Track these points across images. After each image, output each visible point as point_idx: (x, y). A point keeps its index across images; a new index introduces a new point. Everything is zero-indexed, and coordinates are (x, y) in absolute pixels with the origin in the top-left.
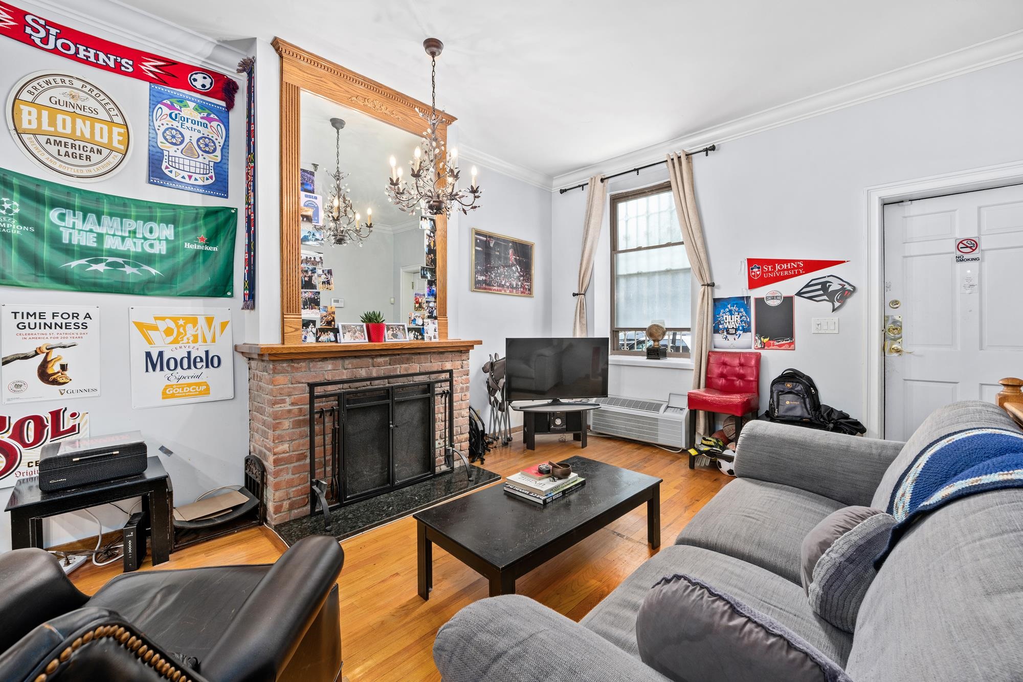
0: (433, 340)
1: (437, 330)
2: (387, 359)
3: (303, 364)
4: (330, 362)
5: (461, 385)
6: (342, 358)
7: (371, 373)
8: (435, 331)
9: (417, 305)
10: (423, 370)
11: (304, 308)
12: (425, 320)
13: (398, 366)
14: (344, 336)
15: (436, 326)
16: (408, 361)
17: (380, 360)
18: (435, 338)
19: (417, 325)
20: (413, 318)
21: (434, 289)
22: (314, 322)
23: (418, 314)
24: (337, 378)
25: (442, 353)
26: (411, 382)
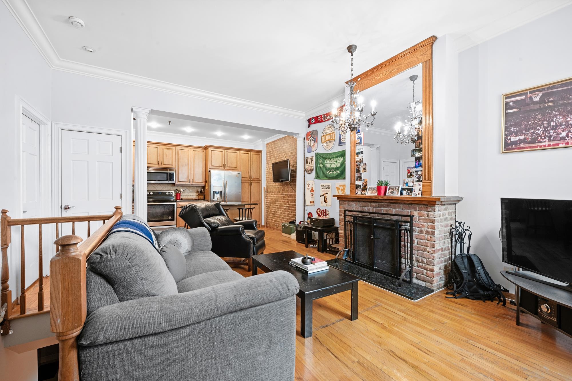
0: (418, 196)
1: (421, 190)
2: (377, 204)
3: (347, 202)
4: (355, 202)
5: (427, 229)
6: (359, 201)
7: (370, 210)
8: (420, 190)
9: (409, 174)
10: (397, 213)
11: (357, 181)
12: (414, 183)
13: (383, 208)
14: (368, 192)
15: (421, 187)
16: (388, 206)
17: (374, 204)
18: (419, 195)
19: (408, 186)
20: (406, 182)
21: (421, 162)
22: (360, 186)
23: (410, 179)
24: (357, 210)
25: (411, 204)
26: (390, 219)
